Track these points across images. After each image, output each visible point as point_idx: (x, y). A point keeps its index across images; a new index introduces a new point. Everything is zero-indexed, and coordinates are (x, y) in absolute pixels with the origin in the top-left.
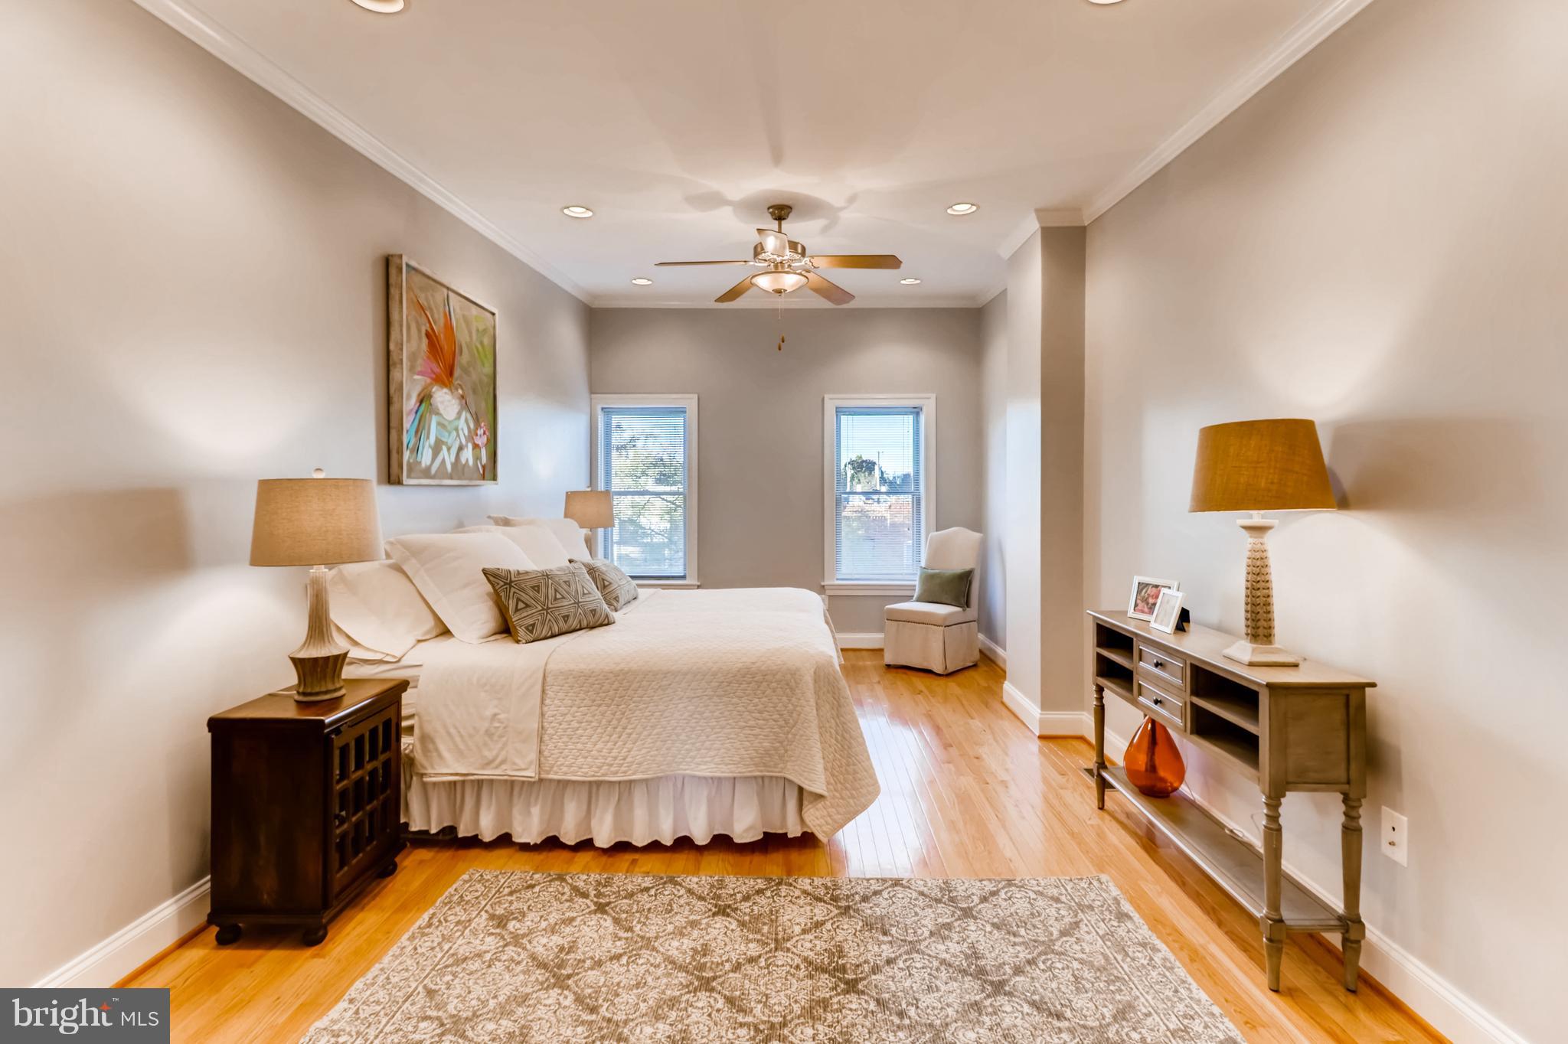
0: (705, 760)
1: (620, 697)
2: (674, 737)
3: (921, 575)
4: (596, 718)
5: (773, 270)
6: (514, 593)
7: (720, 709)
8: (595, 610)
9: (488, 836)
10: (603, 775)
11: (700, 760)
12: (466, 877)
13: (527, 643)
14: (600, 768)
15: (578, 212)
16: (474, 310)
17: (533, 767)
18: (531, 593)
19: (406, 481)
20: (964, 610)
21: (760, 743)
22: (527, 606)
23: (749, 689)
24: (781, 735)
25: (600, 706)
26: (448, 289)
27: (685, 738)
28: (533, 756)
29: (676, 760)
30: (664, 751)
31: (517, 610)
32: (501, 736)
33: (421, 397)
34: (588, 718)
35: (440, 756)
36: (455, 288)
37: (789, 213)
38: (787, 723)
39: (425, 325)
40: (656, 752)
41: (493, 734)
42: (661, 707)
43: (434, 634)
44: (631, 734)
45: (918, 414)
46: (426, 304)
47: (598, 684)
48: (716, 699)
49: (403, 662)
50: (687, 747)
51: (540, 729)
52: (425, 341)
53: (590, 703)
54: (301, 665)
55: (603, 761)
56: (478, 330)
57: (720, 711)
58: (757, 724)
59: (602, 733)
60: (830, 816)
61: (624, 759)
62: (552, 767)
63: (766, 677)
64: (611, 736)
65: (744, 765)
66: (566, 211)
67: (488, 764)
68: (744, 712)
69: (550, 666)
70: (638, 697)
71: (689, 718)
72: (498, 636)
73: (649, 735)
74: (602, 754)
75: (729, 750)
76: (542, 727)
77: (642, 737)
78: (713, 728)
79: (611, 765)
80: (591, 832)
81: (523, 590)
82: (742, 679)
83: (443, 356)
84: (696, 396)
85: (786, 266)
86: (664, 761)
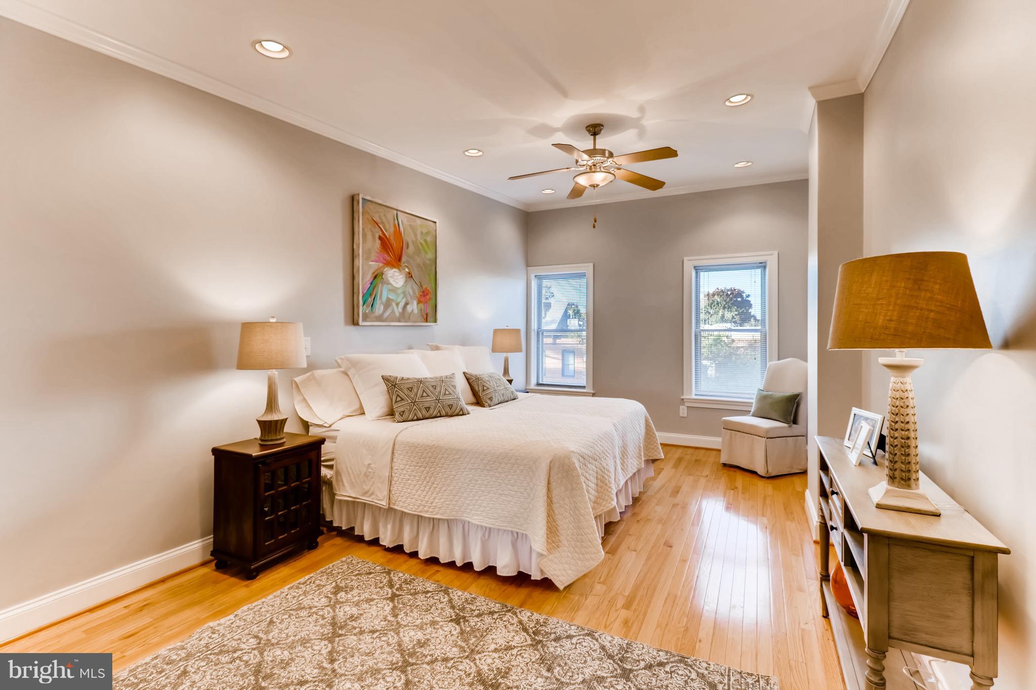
0: (478, 512)
1: (431, 463)
2: (460, 494)
3: (757, 395)
4: (418, 474)
5: (589, 171)
6: (396, 391)
7: (488, 480)
8: (452, 405)
9: (367, 538)
10: (421, 512)
11: (474, 512)
12: (344, 559)
13: (398, 422)
14: (419, 506)
15: (473, 153)
16: (419, 221)
17: (385, 499)
18: (406, 392)
19: (361, 323)
20: (789, 427)
21: (511, 507)
22: (402, 399)
23: (506, 468)
24: (525, 504)
25: (420, 467)
26: (397, 210)
27: (466, 496)
28: (386, 493)
29: (462, 510)
30: (454, 503)
31: (396, 402)
32: (372, 478)
33: (375, 274)
34: (414, 474)
35: (343, 485)
36: (400, 209)
37: (601, 130)
38: (529, 495)
39: (379, 232)
40: (449, 502)
41: (369, 476)
42: (453, 473)
43: (358, 413)
44: (436, 488)
45: (765, 267)
46: (379, 221)
47: (420, 453)
48: (485, 472)
49: (333, 427)
50: (467, 502)
51: (390, 476)
52: (378, 242)
53: (415, 464)
54: (262, 424)
55: (420, 502)
56: (422, 233)
57: (488, 481)
58: (510, 493)
59: (421, 485)
60: (565, 570)
61: (432, 504)
62: (396, 501)
63: (518, 461)
64: (425, 487)
65: (501, 521)
66: (466, 153)
67: (365, 493)
68: (502, 484)
69: (399, 438)
70: (441, 464)
71: (469, 483)
72: (388, 417)
73: (446, 490)
74: (420, 498)
75: (492, 509)
76: (391, 476)
77: (442, 491)
78: (483, 492)
79: (425, 506)
80: (417, 547)
81: (401, 390)
82: (502, 460)
83: (393, 249)
84: (591, 265)
85: (598, 167)
86: (454, 509)
